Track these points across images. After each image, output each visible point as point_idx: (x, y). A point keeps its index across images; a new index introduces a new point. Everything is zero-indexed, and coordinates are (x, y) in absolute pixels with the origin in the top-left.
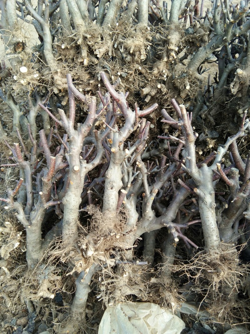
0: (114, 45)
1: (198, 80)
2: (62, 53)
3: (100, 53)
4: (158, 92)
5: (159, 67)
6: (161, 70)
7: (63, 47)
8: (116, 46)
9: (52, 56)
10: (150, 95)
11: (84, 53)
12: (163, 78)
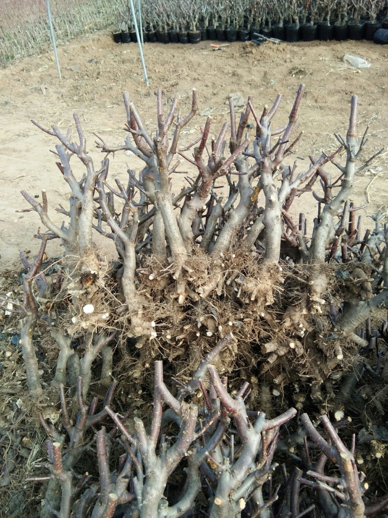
0: (225, 282)
1: (357, 344)
2: (149, 284)
3: (204, 292)
4: (289, 352)
5: (293, 318)
6: (296, 322)
7: (151, 277)
8: (228, 282)
9: (133, 287)
10: (277, 354)
11: (181, 289)
12: (298, 333)
